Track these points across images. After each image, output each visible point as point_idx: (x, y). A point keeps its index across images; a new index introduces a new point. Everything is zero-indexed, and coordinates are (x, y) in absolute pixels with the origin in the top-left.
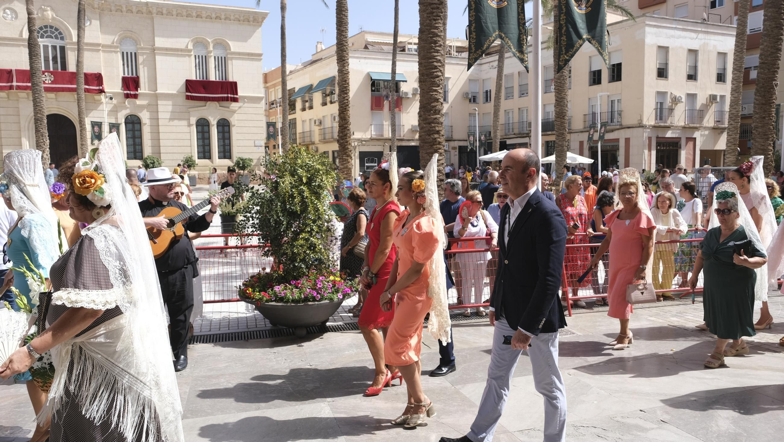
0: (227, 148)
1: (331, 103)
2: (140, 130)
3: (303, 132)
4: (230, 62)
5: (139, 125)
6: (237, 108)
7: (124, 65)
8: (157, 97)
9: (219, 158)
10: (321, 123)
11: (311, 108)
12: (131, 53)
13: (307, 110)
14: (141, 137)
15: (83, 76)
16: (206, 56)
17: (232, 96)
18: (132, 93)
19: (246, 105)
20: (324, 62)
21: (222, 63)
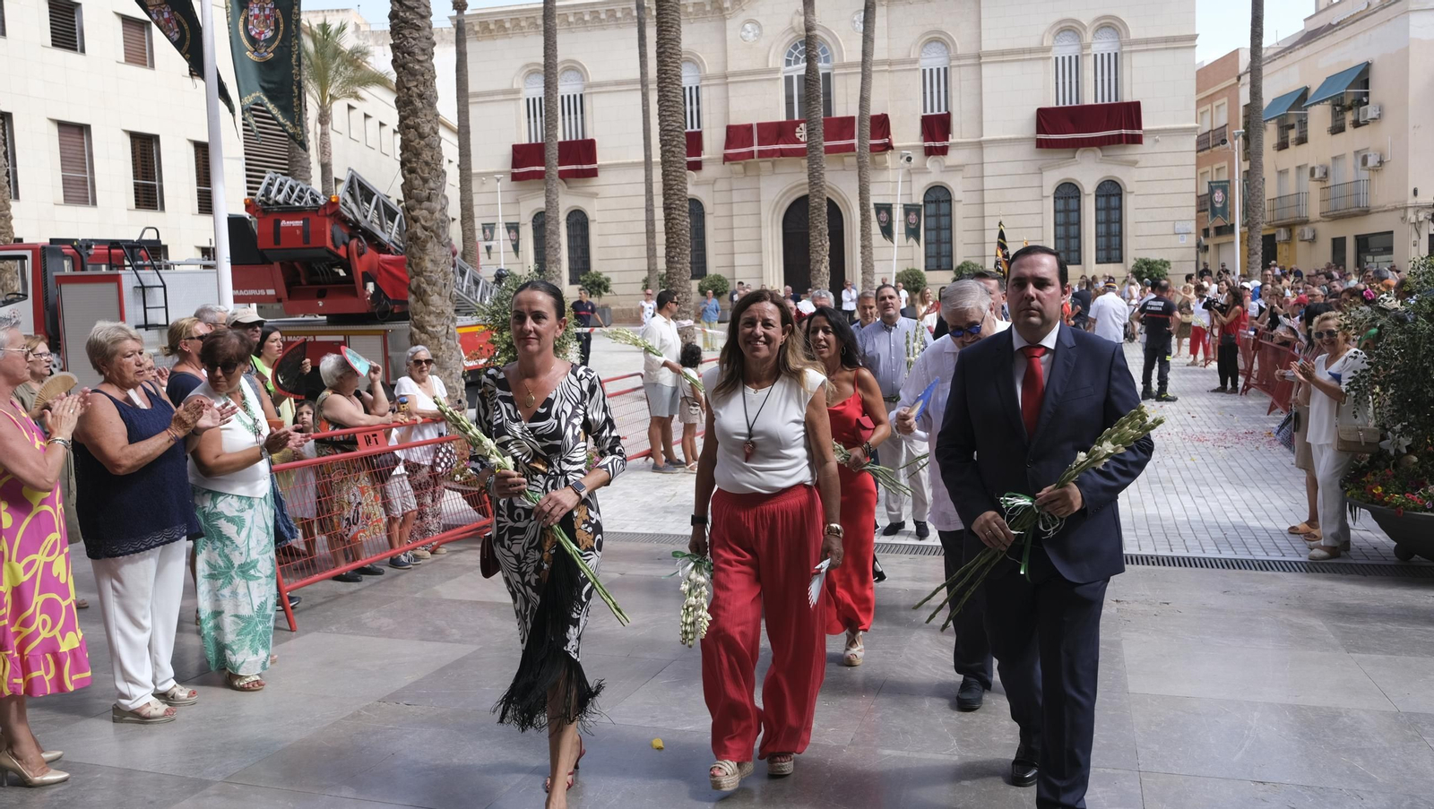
0: (1115, 241)
1: (1357, 124)
2: (950, 215)
3: (1280, 197)
4: (1125, 62)
5: (947, 205)
6: (1137, 157)
7: (925, 93)
8: (982, 148)
9: (1097, 262)
10: (1326, 174)
11: (1302, 140)
12: (938, 70)
13: (1292, 147)
14: (950, 228)
15: (868, 123)
16: (1077, 57)
17: (1129, 132)
18: (938, 144)
19: (1157, 148)
20: (1341, 35)
21: (1112, 65)
